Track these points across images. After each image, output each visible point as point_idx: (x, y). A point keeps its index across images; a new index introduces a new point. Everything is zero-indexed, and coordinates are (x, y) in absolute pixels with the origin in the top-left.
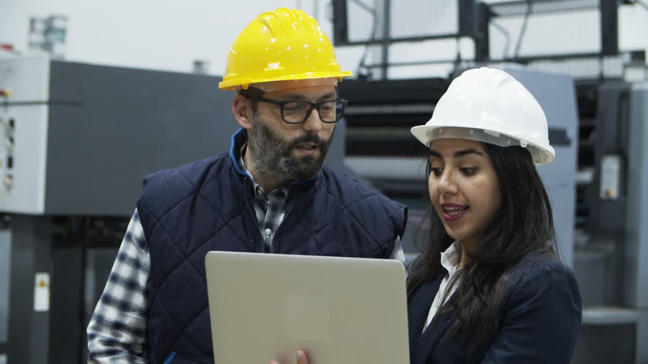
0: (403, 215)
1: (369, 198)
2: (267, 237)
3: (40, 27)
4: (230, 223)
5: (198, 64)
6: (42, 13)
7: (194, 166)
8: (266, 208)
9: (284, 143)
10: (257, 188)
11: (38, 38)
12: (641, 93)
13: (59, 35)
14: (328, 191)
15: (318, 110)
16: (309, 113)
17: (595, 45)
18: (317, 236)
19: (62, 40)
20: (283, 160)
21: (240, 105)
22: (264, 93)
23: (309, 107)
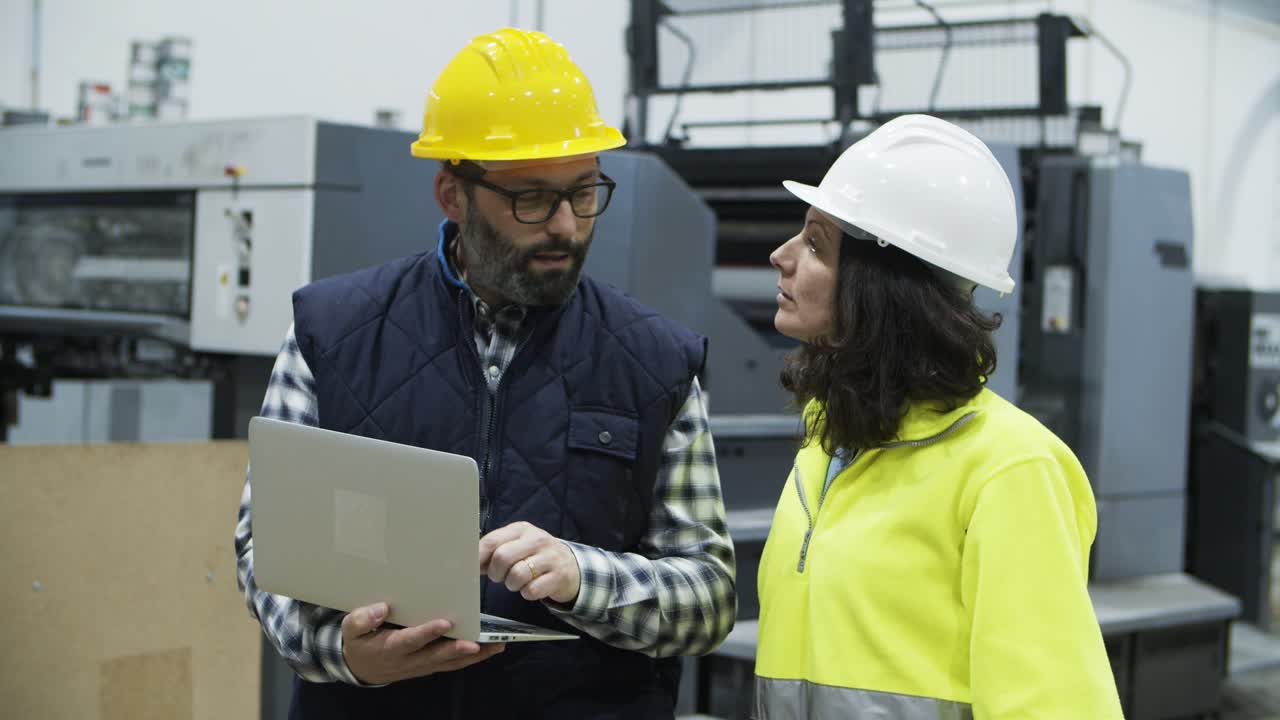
0: (702, 347)
1: (649, 319)
2: (493, 378)
3: (147, 55)
4: (436, 359)
5: (385, 115)
6: (152, 34)
7: (379, 273)
8: (490, 333)
9: (518, 251)
10: (478, 304)
11: (145, 73)
12: (1107, 173)
13: (180, 69)
14: (585, 309)
15: (571, 201)
16: (555, 207)
17: (1030, 96)
18: (567, 376)
19: (184, 77)
20: (515, 277)
21: (446, 186)
22: (485, 171)
23: (556, 196)
